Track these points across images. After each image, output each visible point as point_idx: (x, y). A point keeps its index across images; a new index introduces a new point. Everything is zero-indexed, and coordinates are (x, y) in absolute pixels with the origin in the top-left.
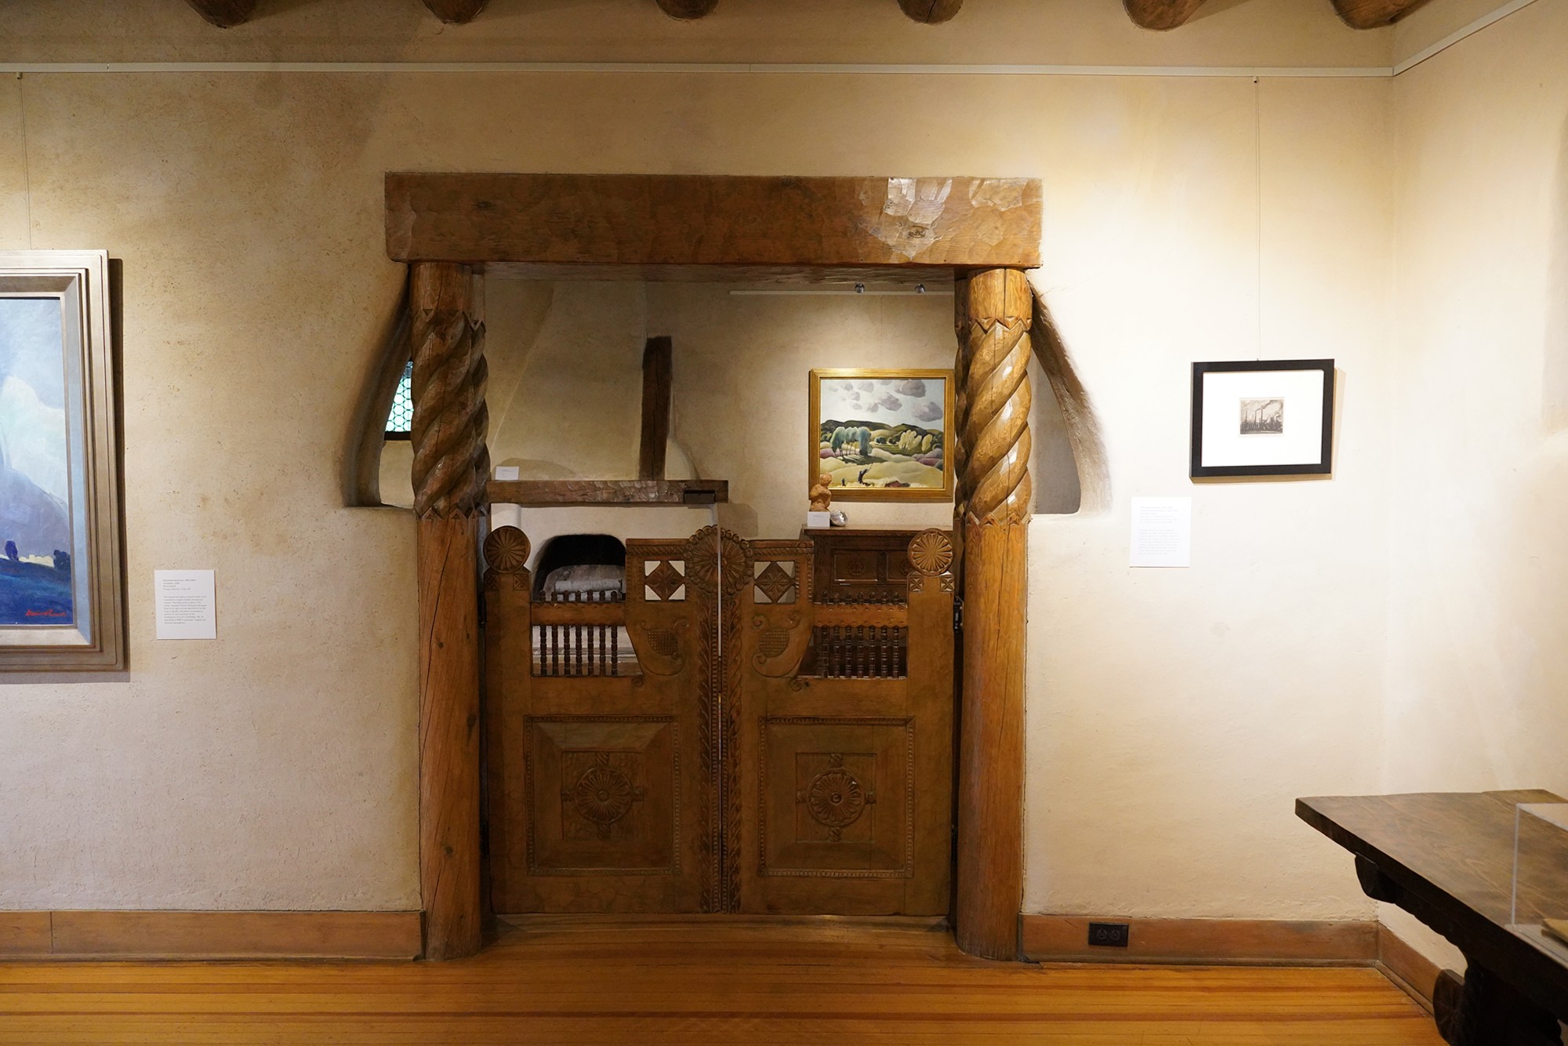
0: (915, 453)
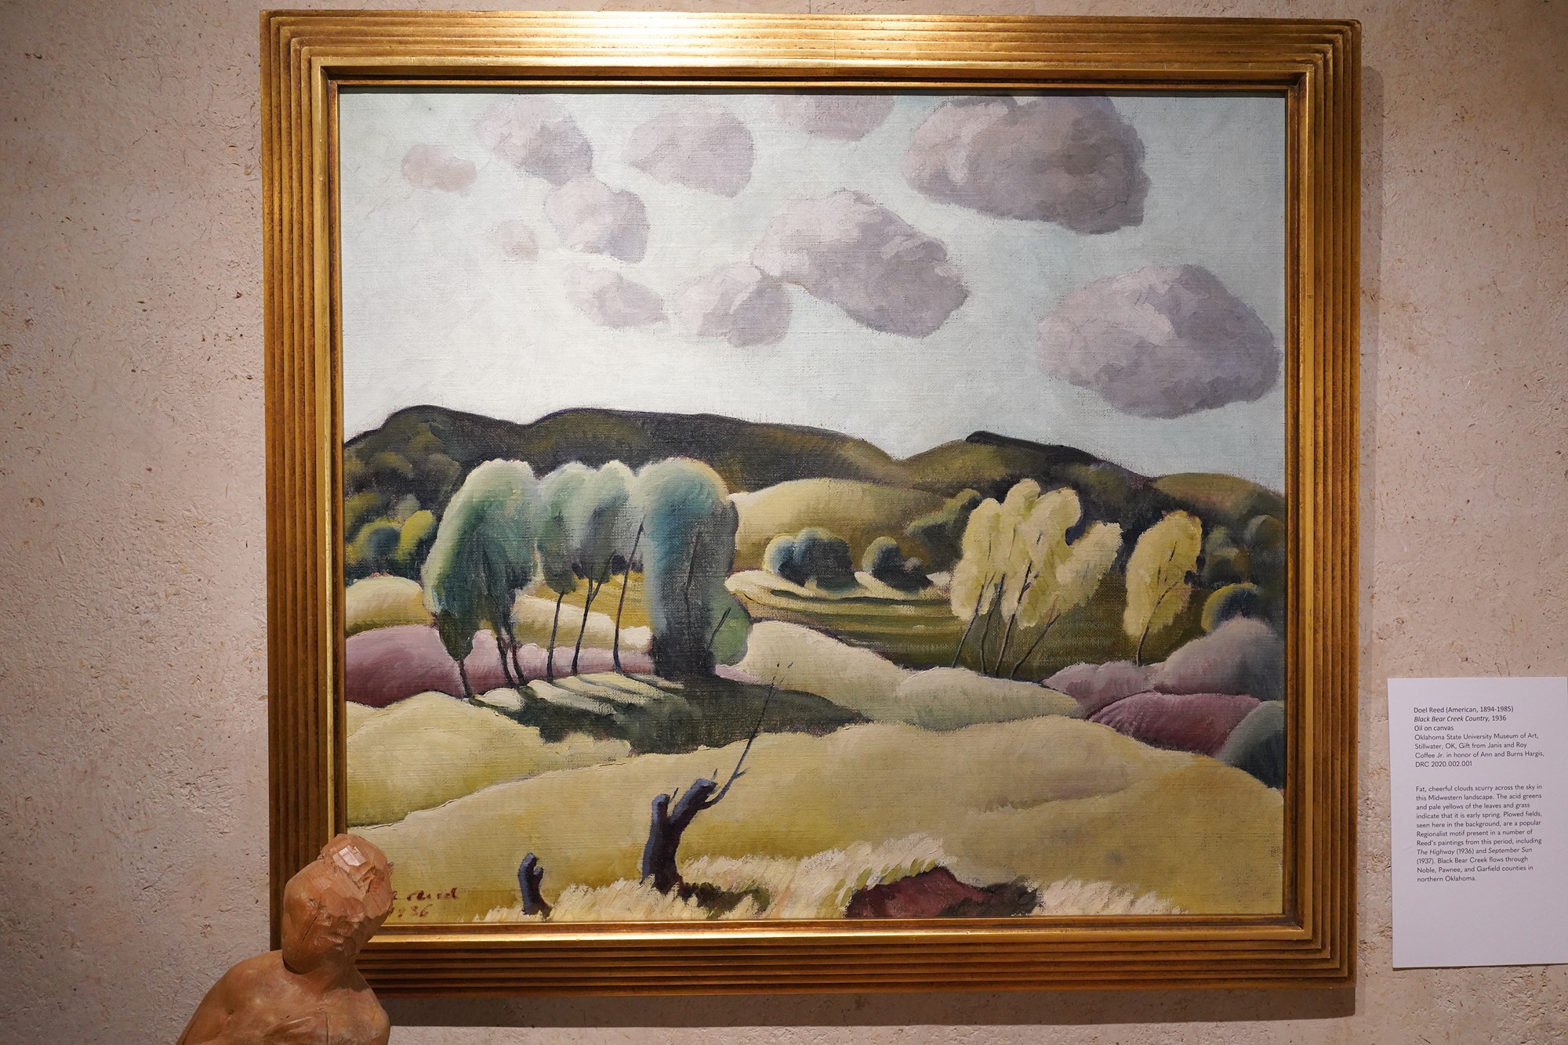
0: (1073, 655)
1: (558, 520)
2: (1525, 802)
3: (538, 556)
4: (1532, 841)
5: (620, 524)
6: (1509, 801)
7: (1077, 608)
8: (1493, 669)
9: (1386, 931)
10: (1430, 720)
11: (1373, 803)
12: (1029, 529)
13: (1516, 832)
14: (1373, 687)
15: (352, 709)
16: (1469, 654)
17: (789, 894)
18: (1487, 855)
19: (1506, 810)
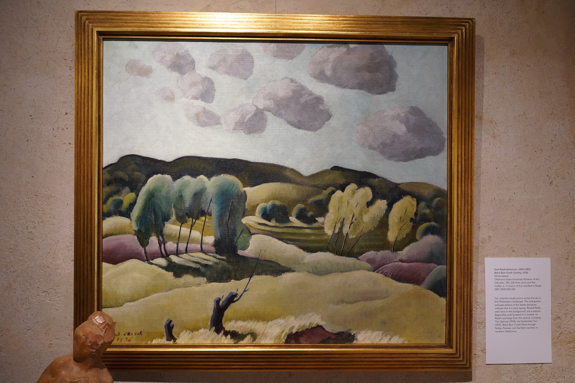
0: (369, 248)
1: (181, 197)
2: (534, 303)
3: (173, 210)
4: (537, 318)
5: (203, 198)
6: (529, 303)
7: (370, 230)
8: (523, 255)
9: (484, 351)
10: (500, 273)
11: (479, 303)
12: (353, 202)
13: (531, 315)
14: (479, 261)
15: (105, 265)
16: (514, 249)
17: (264, 335)
18: (521, 323)
19: (528, 306)
